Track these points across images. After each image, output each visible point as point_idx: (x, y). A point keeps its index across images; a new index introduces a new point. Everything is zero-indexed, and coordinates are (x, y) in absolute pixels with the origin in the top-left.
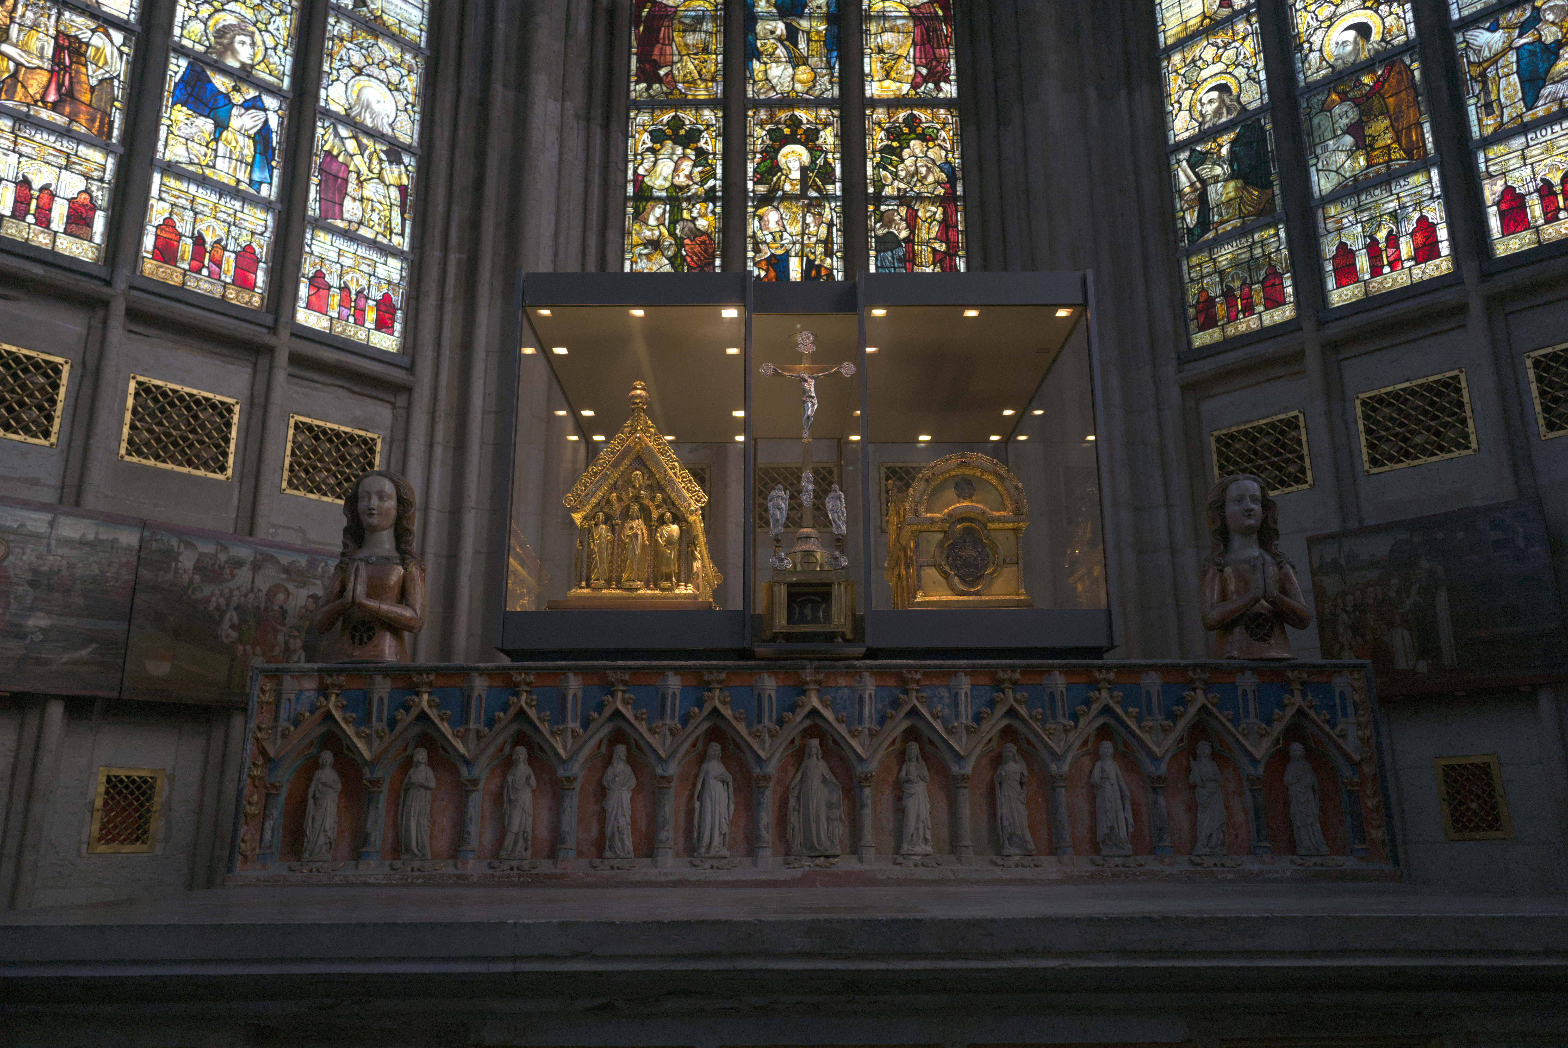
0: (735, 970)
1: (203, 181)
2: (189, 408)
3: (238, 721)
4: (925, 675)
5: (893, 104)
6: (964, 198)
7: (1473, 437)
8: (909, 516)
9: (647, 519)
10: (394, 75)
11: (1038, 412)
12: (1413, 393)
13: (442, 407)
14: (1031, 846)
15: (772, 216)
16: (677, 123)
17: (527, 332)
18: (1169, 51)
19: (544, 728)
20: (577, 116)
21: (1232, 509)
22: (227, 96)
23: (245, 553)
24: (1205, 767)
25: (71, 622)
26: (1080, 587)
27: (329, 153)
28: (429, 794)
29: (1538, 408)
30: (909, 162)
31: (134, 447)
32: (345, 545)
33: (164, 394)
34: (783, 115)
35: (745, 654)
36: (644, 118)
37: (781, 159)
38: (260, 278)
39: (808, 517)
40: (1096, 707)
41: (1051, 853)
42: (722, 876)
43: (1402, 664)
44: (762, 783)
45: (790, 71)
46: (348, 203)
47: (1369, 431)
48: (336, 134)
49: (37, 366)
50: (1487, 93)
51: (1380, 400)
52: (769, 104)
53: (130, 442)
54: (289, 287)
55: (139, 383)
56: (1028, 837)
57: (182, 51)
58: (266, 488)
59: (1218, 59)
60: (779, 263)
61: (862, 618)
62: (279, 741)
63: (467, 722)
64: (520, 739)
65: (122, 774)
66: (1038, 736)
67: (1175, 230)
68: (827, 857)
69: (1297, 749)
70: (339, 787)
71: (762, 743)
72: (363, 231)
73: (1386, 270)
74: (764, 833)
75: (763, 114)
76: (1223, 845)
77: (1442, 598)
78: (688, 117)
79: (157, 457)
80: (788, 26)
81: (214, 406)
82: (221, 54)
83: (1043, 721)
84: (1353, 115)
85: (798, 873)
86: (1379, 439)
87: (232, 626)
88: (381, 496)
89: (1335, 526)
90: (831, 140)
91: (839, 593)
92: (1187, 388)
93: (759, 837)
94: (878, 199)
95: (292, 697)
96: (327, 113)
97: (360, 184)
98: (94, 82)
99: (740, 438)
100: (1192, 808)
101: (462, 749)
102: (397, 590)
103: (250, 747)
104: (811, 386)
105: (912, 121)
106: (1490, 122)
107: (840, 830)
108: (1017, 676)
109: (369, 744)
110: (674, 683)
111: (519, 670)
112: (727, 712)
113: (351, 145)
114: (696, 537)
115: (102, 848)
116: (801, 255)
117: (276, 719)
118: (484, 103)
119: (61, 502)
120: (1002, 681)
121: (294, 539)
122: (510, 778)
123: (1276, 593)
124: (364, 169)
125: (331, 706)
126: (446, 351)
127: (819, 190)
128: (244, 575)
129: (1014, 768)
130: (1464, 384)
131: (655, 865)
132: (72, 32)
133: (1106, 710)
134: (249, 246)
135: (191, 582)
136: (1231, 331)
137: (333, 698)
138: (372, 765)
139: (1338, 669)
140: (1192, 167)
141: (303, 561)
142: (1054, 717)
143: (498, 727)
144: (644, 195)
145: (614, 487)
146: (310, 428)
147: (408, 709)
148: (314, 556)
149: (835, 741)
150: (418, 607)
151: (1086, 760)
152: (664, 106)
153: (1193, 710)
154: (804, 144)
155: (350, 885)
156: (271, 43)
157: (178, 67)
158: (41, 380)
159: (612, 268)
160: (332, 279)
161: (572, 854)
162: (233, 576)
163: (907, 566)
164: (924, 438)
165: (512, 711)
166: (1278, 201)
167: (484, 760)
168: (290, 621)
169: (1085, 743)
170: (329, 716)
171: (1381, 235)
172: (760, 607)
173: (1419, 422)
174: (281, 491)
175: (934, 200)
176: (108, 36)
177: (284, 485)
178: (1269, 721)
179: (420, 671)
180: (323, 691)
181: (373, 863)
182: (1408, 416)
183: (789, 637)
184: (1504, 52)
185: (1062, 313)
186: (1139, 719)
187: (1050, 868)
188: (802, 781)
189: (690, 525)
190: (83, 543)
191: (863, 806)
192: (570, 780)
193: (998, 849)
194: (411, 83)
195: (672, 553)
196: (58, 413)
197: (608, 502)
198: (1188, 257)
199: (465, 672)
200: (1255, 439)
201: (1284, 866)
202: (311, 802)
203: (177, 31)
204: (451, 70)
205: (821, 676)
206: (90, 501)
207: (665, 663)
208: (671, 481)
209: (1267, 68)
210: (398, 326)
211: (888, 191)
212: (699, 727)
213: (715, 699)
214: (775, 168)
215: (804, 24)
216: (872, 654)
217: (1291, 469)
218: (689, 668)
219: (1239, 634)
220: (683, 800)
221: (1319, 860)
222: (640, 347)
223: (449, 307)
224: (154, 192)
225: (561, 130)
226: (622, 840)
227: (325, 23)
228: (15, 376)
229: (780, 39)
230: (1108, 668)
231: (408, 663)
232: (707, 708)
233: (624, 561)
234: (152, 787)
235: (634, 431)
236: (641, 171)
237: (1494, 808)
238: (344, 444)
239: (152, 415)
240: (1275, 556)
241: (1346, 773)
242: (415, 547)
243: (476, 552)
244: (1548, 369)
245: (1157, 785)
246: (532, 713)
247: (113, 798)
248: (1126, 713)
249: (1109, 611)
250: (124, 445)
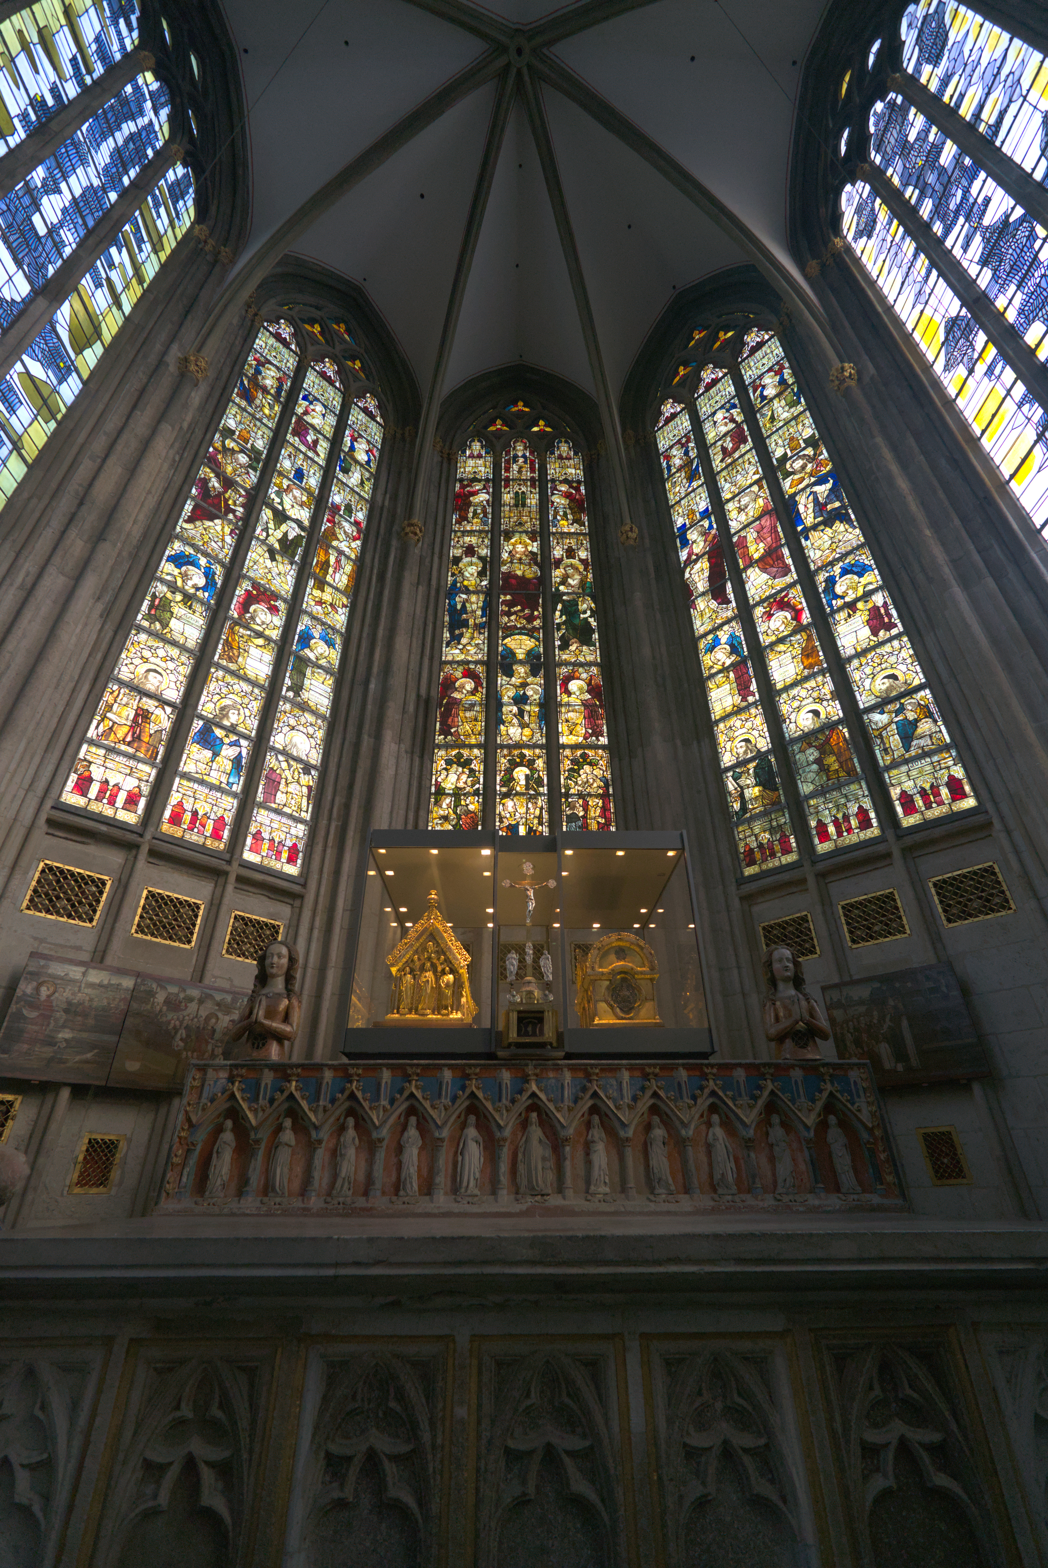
0: (483, 1274)
1: (202, 782)
2: (175, 906)
3: (176, 1102)
4: (601, 1070)
5: (574, 747)
6: (614, 795)
7: (907, 927)
8: (589, 970)
9: (435, 972)
10: (311, 730)
11: (661, 911)
12: (869, 901)
13: (320, 907)
14: (673, 1188)
15: (509, 803)
16: (459, 756)
17: (371, 860)
18: (717, 722)
19: (366, 1105)
20: (406, 752)
21: (776, 966)
22: (221, 740)
23: (195, 993)
24: (777, 1133)
25: (85, 1035)
26: (691, 1016)
27: (272, 769)
28: (290, 1150)
29: (940, 910)
30: (583, 776)
31: (140, 929)
32: (255, 986)
33: (162, 898)
34: (516, 752)
35: (491, 1056)
36: (442, 753)
37: (515, 774)
38: (226, 834)
39: (530, 970)
40: (707, 1091)
41: (686, 1193)
42: (475, 1209)
43: (887, 1066)
44: (502, 1143)
45: (520, 730)
46: (279, 794)
47: (848, 924)
48: (277, 759)
49: (93, 881)
50: (884, 744)
51: (852, 905)
52: (509, 747)
53: (139, 925)
54: (241, 839)
55: (149, 892)
56: (671, 1181)
57: (201, 717)
58: (213, 954)
59: (743, 727)
60: (513, 828)
61: (562, 1033)
62: (200, 1112)
63: (318, 1100)
64: (351, 1112)
65: (99, 1137)
66: (672, 1111)
67: (729, 813)
68: (543, 1195)
69: (832, 1119)
70: (234, 1144)
71: (502, 1115)
72: (286, 810)
73: (845, 834)
74: (502, 1178)
75: (505, 752)
76: (794, 1186)
77: (905, 1023)
78: (465, 752)
79: (152, 935)
80: (519, 709)
81: (189, 905)
82: (221, 719)
83: (675, 1101)
84: (816, 754)
85: (524, 1207)
86: (855, 928)
87: (181, 1039)
88: (280, 956)
89: (836, 980)
90: (541, 765)
91: (548, 1017)
92: (742, 899)
93: (499, 1181)
94: (567, 795)
95: (212, 1083)
96: (273, 749)
97: (287, 784)
98: (152, 732)
99: (490, 925)
100: (772, 1160)
101: (313, 1119)
102: (283, 1014)
103: (181, 1117)
104: (531, 893)
105: (584, 756)
106: (888, 758)
107: (551, 1176)
108: (657, 1070)
109: (256, 1117)
110: (447, 1075)
111: (353, 1065)
112: (480, 1095)
113: (284, 765)
114: (463, 983)
115: (77, 1190)
116: (526, 824)
117: (200, 1098)
118: (357, 745)
119: (92, 961)
120: (648, 1074)
121: (226, 985)
122: (342, 1139)
123: (808, 1017)
124: (290, 778)
125: (235, 1089)
126: (325, 875)
127: (535, 790)
128: (193, 1006)
129: (659, 1133)
130: (897, 897)
131: (432, 1201)
132: (145, 707)
133: (713, 1093)
134: (222, 817)
135: (161, 1011)
136: (764, 867)
137: (237, 1084)
138: (256, 1129)
139: (851, 1066)
140: (735, 779)
141: (229, 998)
142: (682, 1098)
143: (337, 1104)
144: (440, 792)
145: (416, 952)
146: (243, 918)
147: (282, 1092)
148: (235, 994)
149: (547, 1115)
150: (295, 1025)
151: (704, 1127)
152: (453, 747)
153: (766, 1093)
154: (527, 767)
155: (233, 1214)
156: (248, 713)
157: (198, 725)
158: (94, 889)
159: (421, 826)
160: (265, 835)
161: (378, 1193)
162: (186, 1007)
163: (589, 1002)
164: (597, 925)
165: (347, 1093)
166: (782, 798)
167: (326, 1127)
168: (217, 1036)
169: (702, 1116)
170: (233, 1096)
171: (840, 816)
172: (501, 1027)
173: (875, 918)
174: (222, 956)
175: (597, 796)
176: (164, 709)
177: (224, 952)
178: (813, 1101)
179: (291, 1066)
180: (231, 1079)
181: (250, 1199)
182: (869, 915)
183: (519, 1045)
184: (889, 724)
185: (671, 853)
186: (733, 1099)
187: (686, 1203)
188: (526, 1141)
189: (460, 975)
190: (100, 985)
191: (565, 1159)
192: (381, 1140)
193: (652, 1190)
194: (320, 734)
195: (448, 992)
196: (100, 908)
197: (413, 961)
198: (737, 827)
199: (319, 1067)
200: (784, 928)
201: (833, 1201)
202: (215, 1155)
203: (200, 707)
204: (342, 728)
205: (538, 1071)
206: (109, 960)
207: (443, 1062)
208: (450, 948)
209: (769, 731)
210: (299, 862)
211: (572, 791)
212: (463, 1104)
213: (473, 1086)
214: (512, 779)
215: (527, 708)
216: (568, 1056)
217: (807, 946)
218: (457, 1065)
219: (789, 1043)
220: (451, 1154)
221: (856, 1197)
222: (435, 872)
223: (329, 851)
224: (175, 788)
225: (398, 758)
226: (411, 1183)
227: (278, 704)
228: (80, 887)
229: (515, 715)
230: (712, 1066)
231: (286, 1061)
232: (468, 1091)
233: (420, 997)
234: (116, 1147)
235: (429, 919)
236: (439, 780)
237: (958, 1162)
238: (262, 928)
239: (154, 910)
240: (805, 995)
241: (865, 1136)
242: (297, 987)
243: (333, 994)
244: (941, 888)
245: (748, 1144)
246: (359, 1095)
247: (90, 1155)
248: (726, 1095)
249: (710, 1030)
250: (135, 927)
